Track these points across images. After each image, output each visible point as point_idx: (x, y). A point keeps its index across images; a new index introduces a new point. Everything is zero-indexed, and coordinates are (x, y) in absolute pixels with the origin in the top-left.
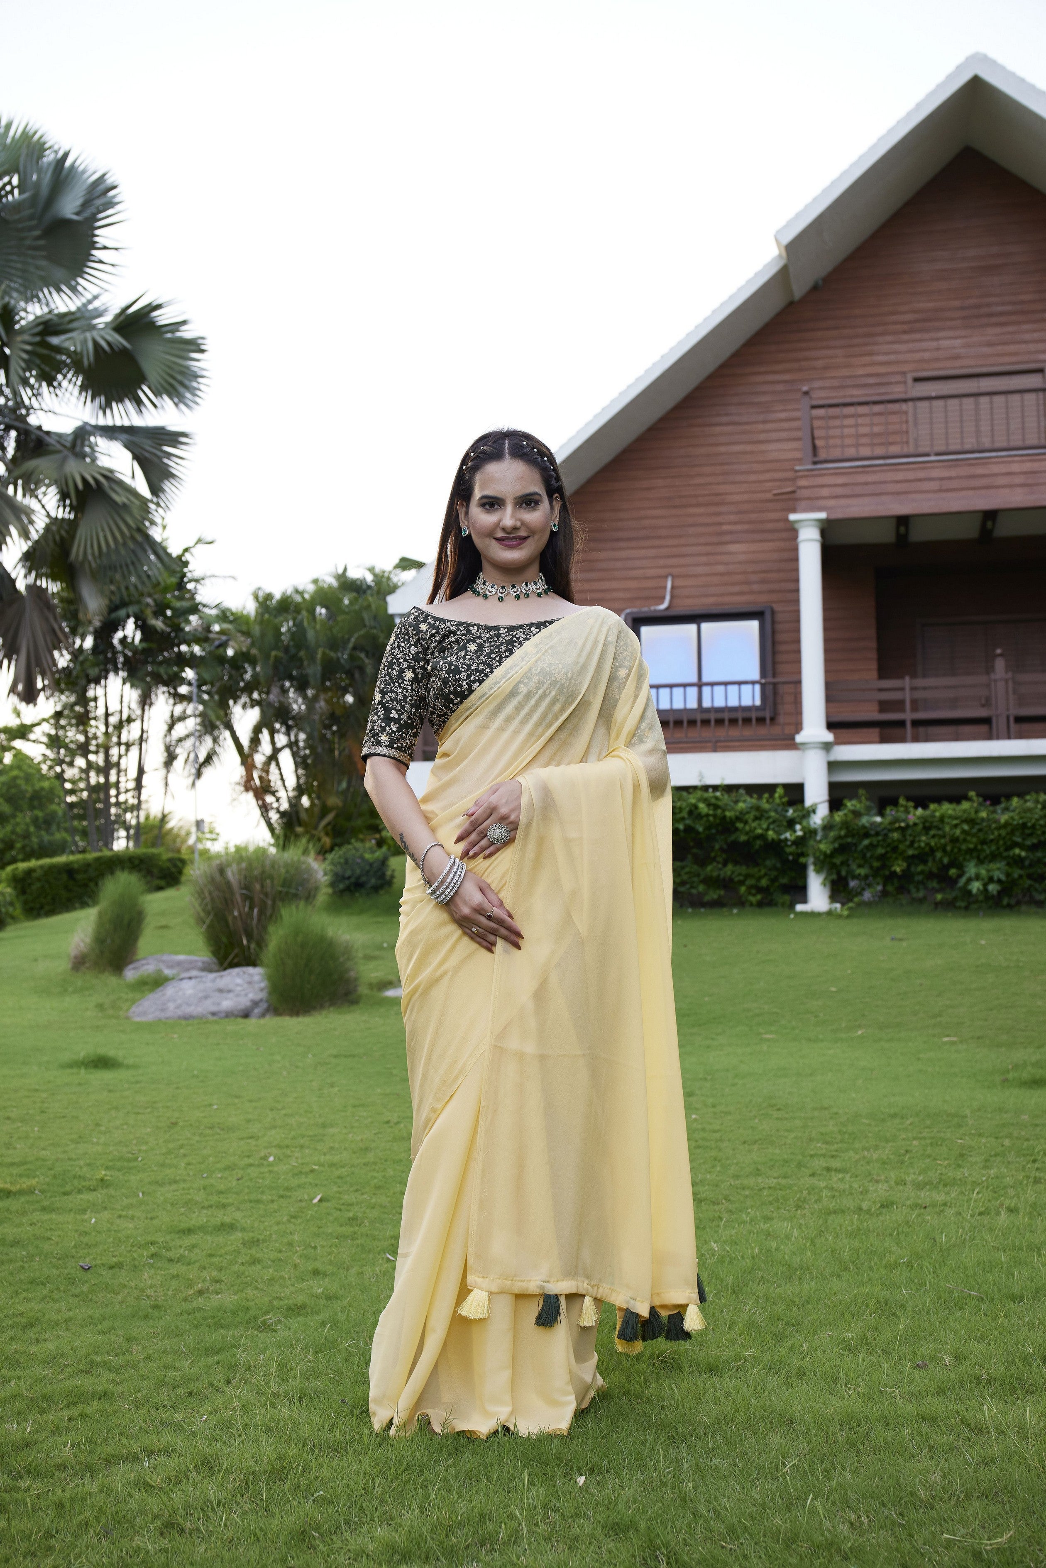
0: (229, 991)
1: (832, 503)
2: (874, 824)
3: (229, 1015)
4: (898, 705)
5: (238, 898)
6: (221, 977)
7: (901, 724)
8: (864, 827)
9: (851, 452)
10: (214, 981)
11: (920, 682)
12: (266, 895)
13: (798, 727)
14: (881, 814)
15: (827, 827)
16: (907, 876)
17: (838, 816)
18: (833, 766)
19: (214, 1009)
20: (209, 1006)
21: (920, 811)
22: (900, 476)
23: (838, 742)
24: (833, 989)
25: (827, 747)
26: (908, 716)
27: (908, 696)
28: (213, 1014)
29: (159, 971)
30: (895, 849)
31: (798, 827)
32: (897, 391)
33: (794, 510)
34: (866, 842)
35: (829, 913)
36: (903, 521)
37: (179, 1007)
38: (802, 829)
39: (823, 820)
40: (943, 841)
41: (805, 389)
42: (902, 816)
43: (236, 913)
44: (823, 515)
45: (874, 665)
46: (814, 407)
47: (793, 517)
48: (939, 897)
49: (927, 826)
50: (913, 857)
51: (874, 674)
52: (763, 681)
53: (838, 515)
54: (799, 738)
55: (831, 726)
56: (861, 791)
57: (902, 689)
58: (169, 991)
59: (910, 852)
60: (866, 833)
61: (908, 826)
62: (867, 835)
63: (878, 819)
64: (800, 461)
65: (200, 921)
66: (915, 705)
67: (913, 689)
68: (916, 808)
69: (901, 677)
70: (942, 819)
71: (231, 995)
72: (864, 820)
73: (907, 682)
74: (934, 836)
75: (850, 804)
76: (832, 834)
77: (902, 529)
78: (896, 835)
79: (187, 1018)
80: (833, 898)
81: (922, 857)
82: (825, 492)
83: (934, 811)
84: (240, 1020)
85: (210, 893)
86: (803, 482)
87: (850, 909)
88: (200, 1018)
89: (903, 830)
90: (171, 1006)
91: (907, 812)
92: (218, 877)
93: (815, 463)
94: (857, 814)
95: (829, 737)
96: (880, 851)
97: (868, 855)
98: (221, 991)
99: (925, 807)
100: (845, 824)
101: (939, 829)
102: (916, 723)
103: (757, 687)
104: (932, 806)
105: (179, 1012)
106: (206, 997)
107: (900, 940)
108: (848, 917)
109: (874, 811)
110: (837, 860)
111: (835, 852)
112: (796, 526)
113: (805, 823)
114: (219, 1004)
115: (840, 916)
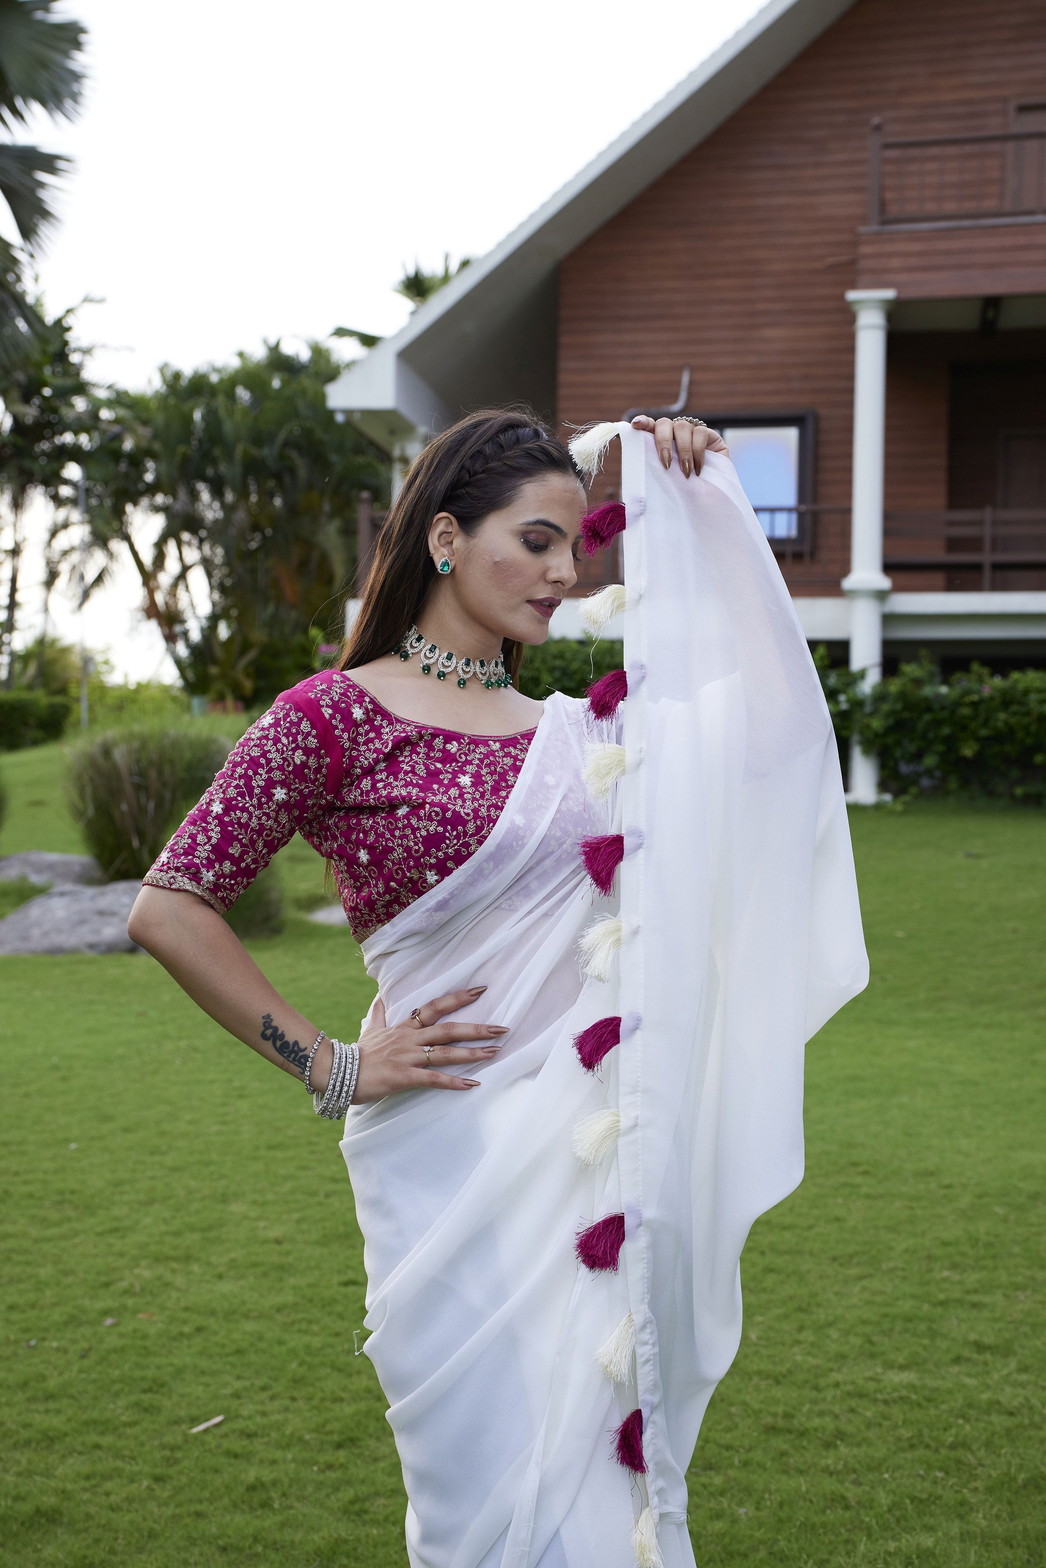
0: (113, 914)
1: (902, 277)
2: (938, 696)
3: (111, 949)
4: (975, 544)
5: (128, 788)
6: (103, 894)
7: (977, 567)
8: (926, 699)
9: (930, 207)
10: (93, 898)
11: (1005, 515)
12: (164, 785)
13: (845, 568)
14: (945, 682)
15: (880, 696)
16: (978, 763)
17: (894, 686)
18: (889, 619)
19: (91, 938)
20: (85, 935)
21: (997, 681)
22: (994, 242)
23: (897, 588)
24: (900, 934)
25: (881, 596)
26: (986, 557)
27: (987, 532)
28: (92, 946)
29: (24, 878)
30: (964, 728)
31: (842, 698)
32: (994, 125)
33: (853, 286)
34: (927, 717)
35: (878, 807)
36: (992, 303)
37: (45, 934)
38: (849, 701)
39: (874, 688)
40: (1026, 720)
41: (876, 120)
42: (975, 686)
43: (124, 807)
44: (889, 294)
45: (941, 489)
46: (887, 146)
47: (852, 295)
48: (1019, 791)
49: (1007, 700)
50: (987, 739)
51: (941, 500)
52: (803, 508)
53: (913, 293)
54: (848, 583)
55: (888, 568)
56: (923, 652)
57: (980, 523)
58: (36, 910)
59: (984, 732)
60: (927, 706)
61: (981, 701)
62: (929, 709)
63: (944, 690)
64: (864, 220)
65: (79, 814)
66: (997, 544)
67: (995, 523)
68: (992, 675)
69: (979, 505)
70: (1026, 692)
71: (115, 920)
72: (928, 691)
73: (987, 514)
74: (1015, 714)
75: (910, 669)
76: (885, 707)
77: (990, 314)
78: (966, 711)
79: (55, 951)
80: (883, 786)
81: (998, 738)
82: (895, 263)
83: (1016, 681)
84: (127, 958)
85: (92, 780)
86: (865, 249)
87: (905, 803)
88: (74, 951)
89: (975, 705)
90: (36, 932)
91: (981, 681)
92: (100, 760)
93: (884, 222)
94: (918, 682)
95: (884, 582)
96: (946, 731)
97: (931, 735)
98: (101, 913)
99: (1005, 675)
100: (902, 696)
101: (1020, 703)
102: (997, 567)
103: (794, 517)
104: (1015, 676)
105: (46, 943)
106: (82, 922)
107: (978, 856)
108: (903, 813)
109: (938, 679)
110: (890, 740)
111: (889, 730)
112: (856, 307)
113: (851, 692)
114: (97, 932)
115: (892, 813)
